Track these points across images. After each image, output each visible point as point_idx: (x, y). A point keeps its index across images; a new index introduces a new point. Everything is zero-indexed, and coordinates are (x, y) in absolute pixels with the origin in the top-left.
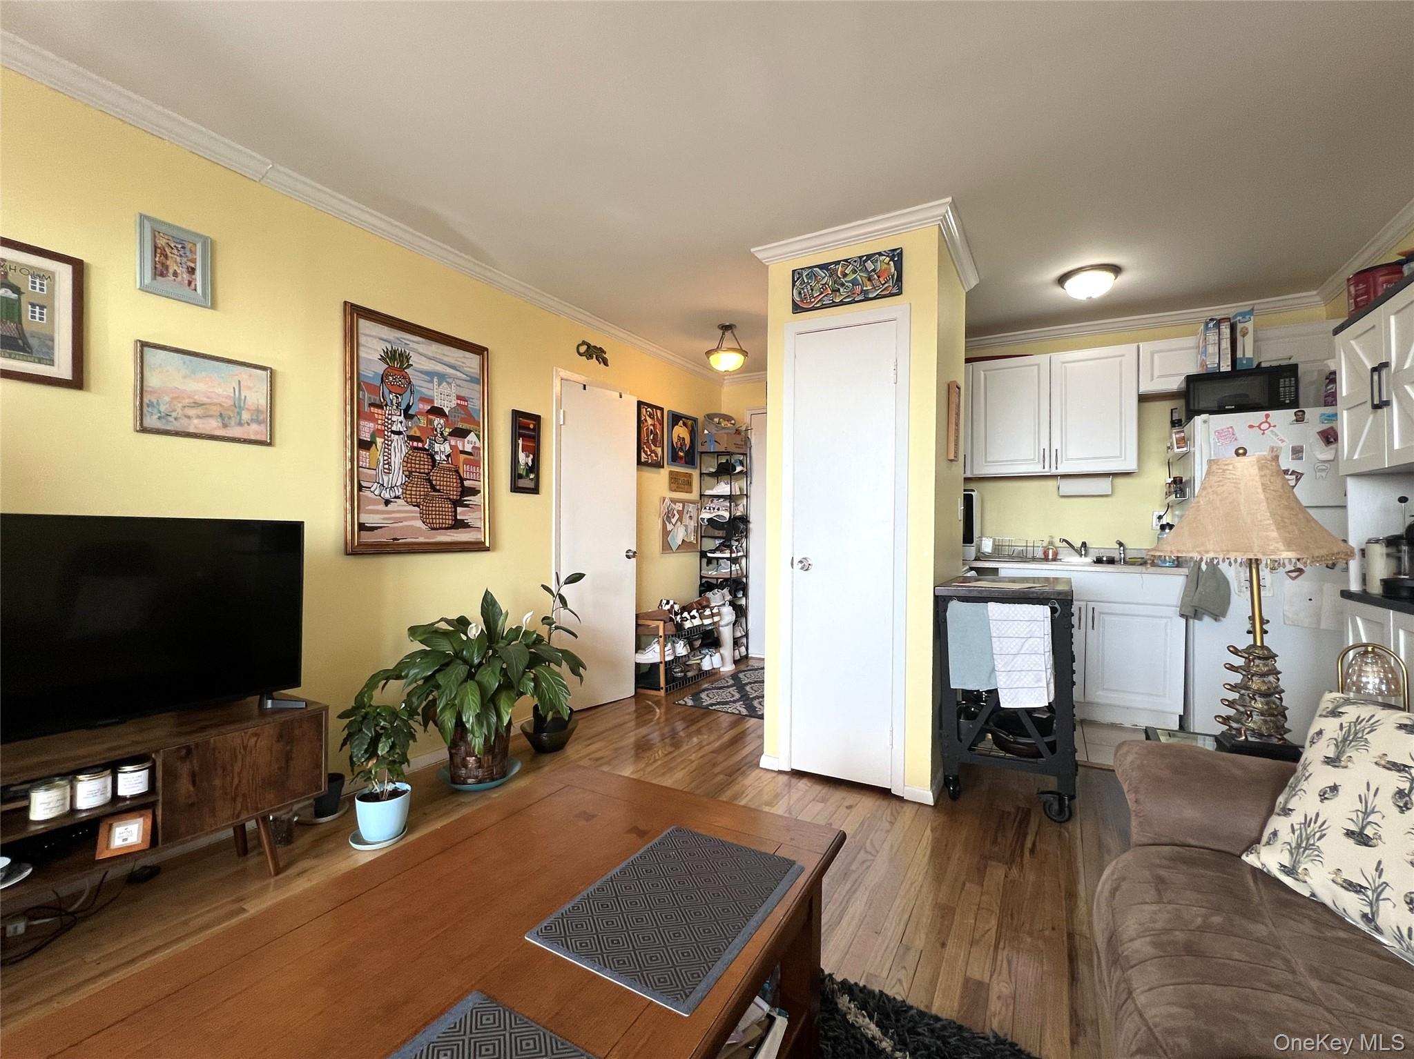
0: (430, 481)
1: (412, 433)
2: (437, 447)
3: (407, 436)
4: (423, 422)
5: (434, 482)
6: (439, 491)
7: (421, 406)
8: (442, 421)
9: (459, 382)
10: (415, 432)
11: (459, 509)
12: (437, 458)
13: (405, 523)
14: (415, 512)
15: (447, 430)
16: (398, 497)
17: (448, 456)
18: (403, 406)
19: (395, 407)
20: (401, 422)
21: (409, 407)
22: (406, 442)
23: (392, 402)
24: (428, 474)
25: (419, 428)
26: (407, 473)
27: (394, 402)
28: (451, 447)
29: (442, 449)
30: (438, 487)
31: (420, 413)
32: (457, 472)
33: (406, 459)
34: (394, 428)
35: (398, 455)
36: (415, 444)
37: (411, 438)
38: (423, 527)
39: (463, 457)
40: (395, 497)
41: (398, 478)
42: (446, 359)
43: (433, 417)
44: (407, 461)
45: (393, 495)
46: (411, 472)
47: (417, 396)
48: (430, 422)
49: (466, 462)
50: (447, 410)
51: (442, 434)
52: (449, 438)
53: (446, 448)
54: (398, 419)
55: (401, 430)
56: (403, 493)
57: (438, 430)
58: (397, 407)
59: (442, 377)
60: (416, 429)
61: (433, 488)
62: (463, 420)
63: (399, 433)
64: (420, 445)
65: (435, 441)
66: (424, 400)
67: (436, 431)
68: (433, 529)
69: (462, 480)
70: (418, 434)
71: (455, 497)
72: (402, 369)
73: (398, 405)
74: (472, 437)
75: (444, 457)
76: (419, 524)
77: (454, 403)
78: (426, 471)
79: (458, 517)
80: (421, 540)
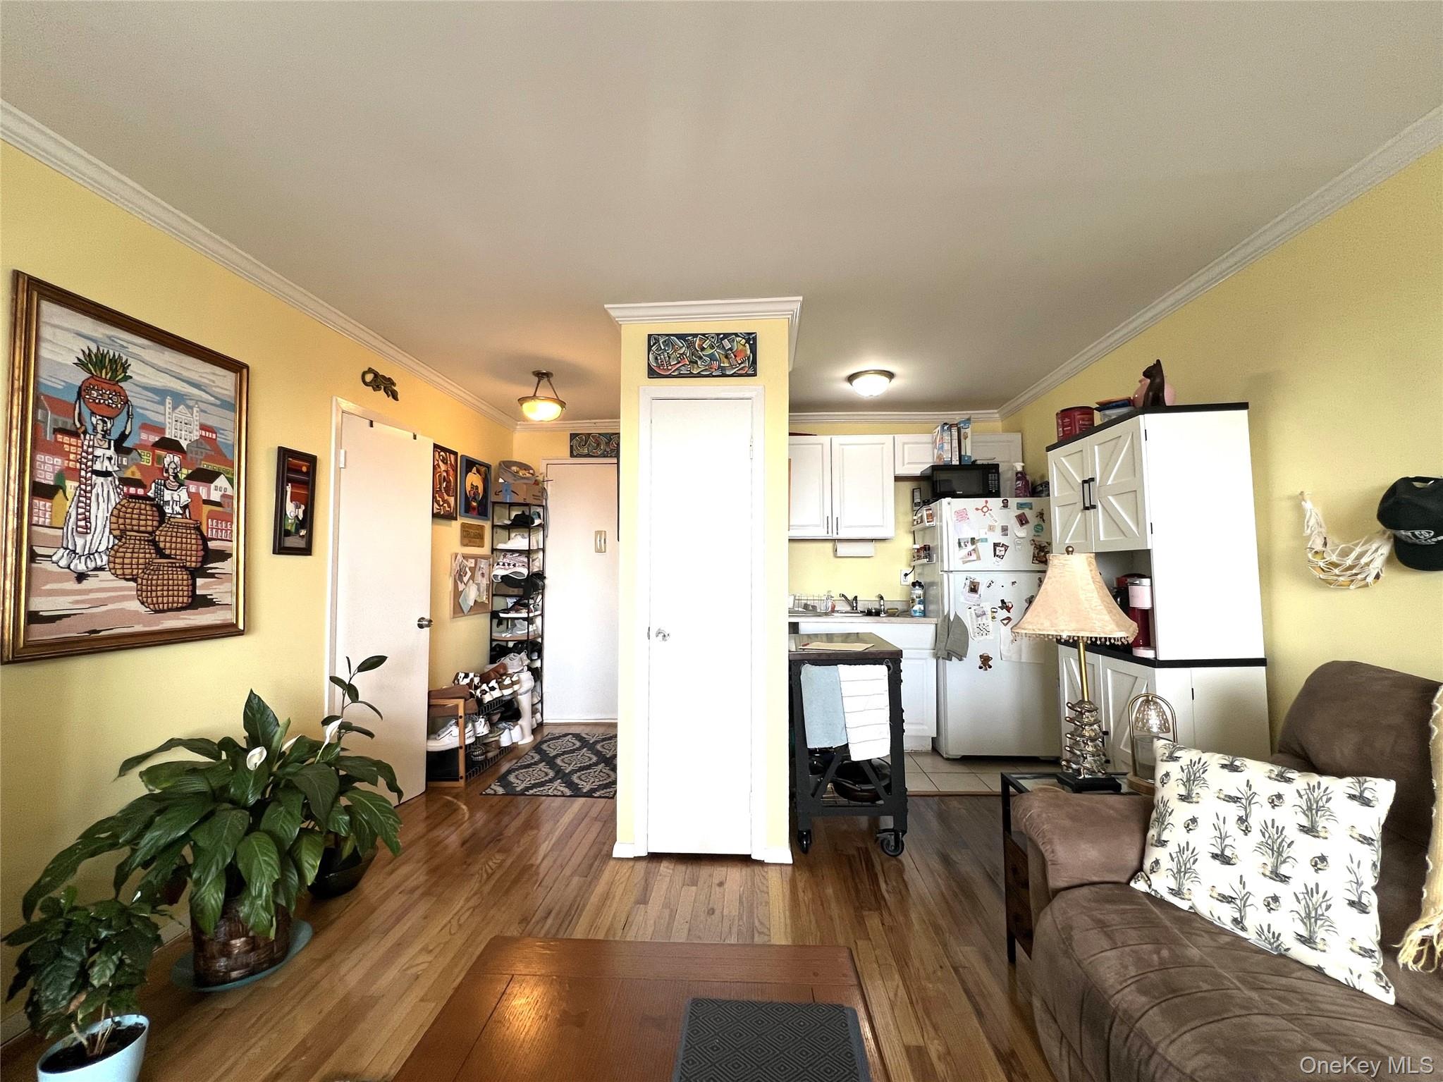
0: (154, 543)
1: (128, 474)
2: (167, 495)
3: (120, 479)
4: (147, 460)
5: (162, 545)
6: (169, 557)
7: (144, 436)
8: (177, 459)
9: (203, 406)
10: (133, 473)
11: (200, 581)
12: (168, 510)
13: (110, 607)
14: (130, 589)
15: (185, 471)
16: (101, 569)
17: (185, 507)
18: (115, 435)
19: (99, 436)
20: (110, 459)
21: (123, 437)
22: (117, 487)
23: (95, 428)
24: (150, 533)
25: (140, 467)
26: (117, 533)
27: (99, 428)
28: (189, 494)
29: (176, 498)
30: (167, 552)
31: (144, 447)
32: (198, 529)
33: (116, 512)
34: (98, 467)
35: (103, 506)
36: (132, 490)
37: (126, 482)
38: (142, 609)
39: (207, 508)
40: (96, 569)
41: (102, 539)
42: (185, 374)
43: (163, 453)
44: (117, 514)
45: (91, 565)
46: (123, 532)
47: (137, 422)
48: (160, 460)
49: (211, 516)
50: (184, 444)
51: (176, 477)
52: (187, 482)
53: (183, 497)
54: (105, 457)
55: (110, 469)
56: (109, 562)
57: (171, 471)
58: (104, 436)
59: (179, 399)
60: (134, 468)
61: (160, 553)
62: (208, 458)
63: (106, 474)
64: (141, 492)
65: (165, 486)
66: (148, 427)
67: (167, 471)
68: (156, 612)
69: (205, 540)
70: (138, 476)
71: (193, 565)
72: (114, 381)
73: (106, 433)
74: (221, 481)
75: (177, 509)
76: (135, 605)
77: (196, 435)
78: (150, 529)
79: (198, 592)
80: (138, 628)
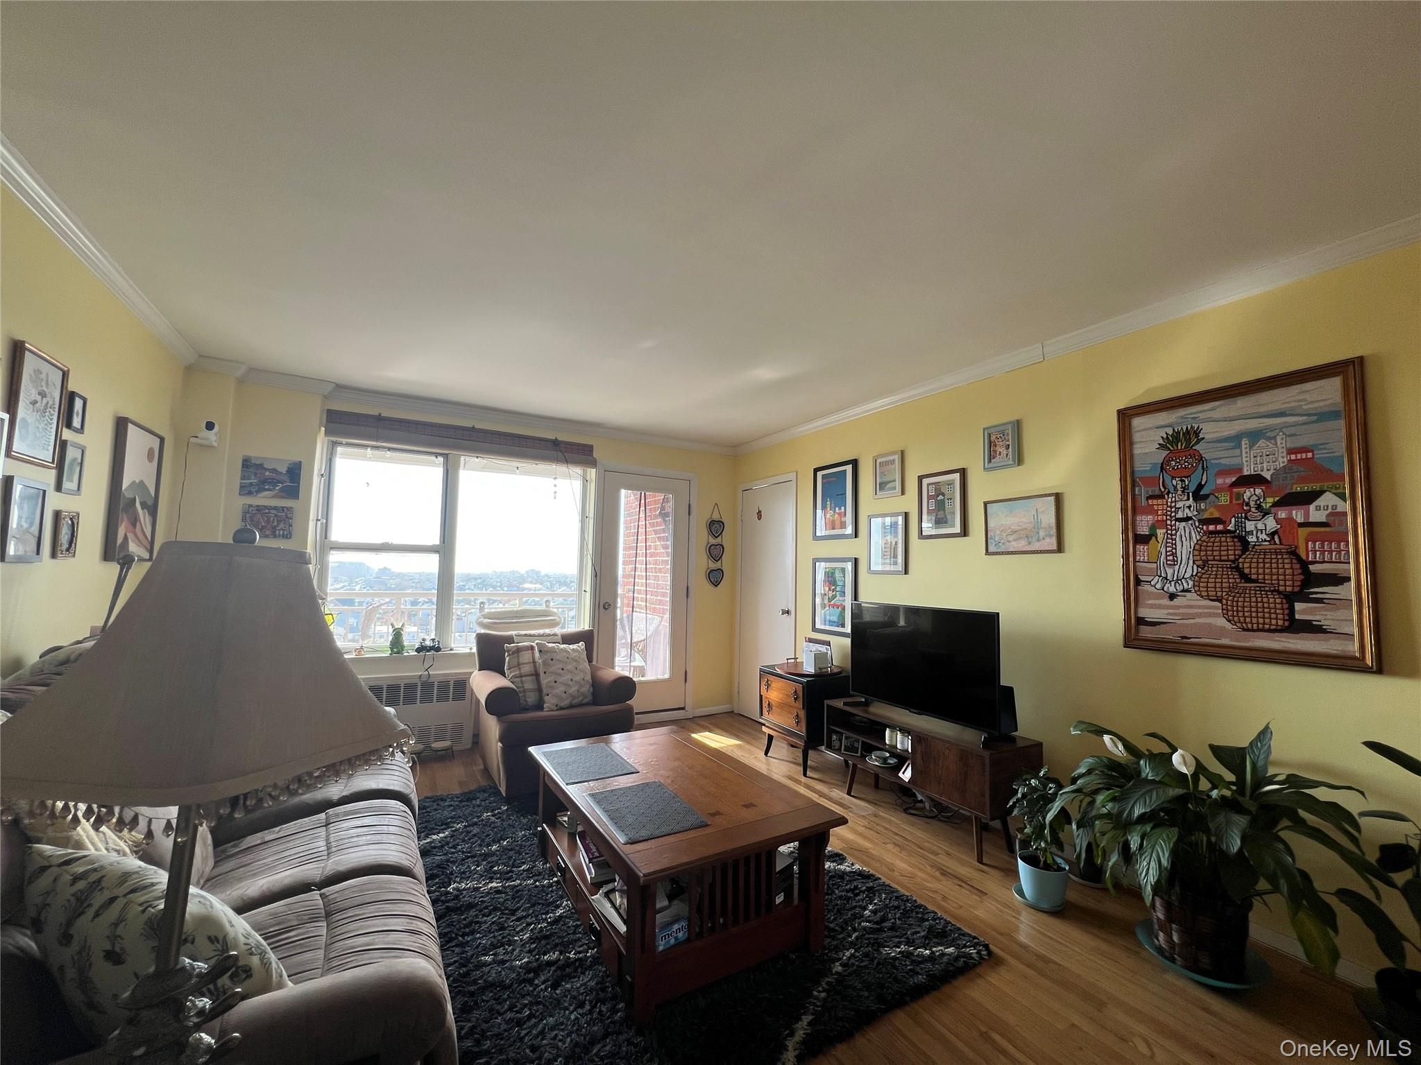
0: (1238, 569)
1: (1206, 515)
2: (1250, 526)
3: (1200, 521)
4: (1224, 499)
5: (1247, 571)
6: (1256, 581)
7: (1220, 481)
8: (1258, 491)
9: (1289, 431)
10: (1212, 514)
11: (1298, 606)
12: (1252, 539)
13: (1197, 620)
14: (1216, 608)
15: (1270, 500)
16: (1188, 591)
17: (1272, 534)
18: (1192, 488)
19: (1180, 492)
20: (1189, 507)
21: (1200, 487)
22: (1197, 527)
23: (1175, 487)
24: (1233, 562)
25: (1218, 507)
26: (1200, 563)
27: (1179, 487)
28: (1278, 521)
29: (1260, 529)
30: (1254, 577)
31: (1220, 489)
32: (1294, 553)
33: (1197, 547)
34: (1180, 515)
35: (1186, 543)
36: (1211, 528)
37: (1205, 522)
38: (1228, 626)
39: (1302, 532)
40: (1183, 591)
41: (1187, 569)
42: (1263, 409)
43: (1241, 490)
44: (1199, 548)
45: (1180, 588)
46: (1205, 562)
47: (1212, 472)
48: (1240, 496)
49: (1312, 538)
50: (1267, 475)
51: (1259, 507)
52: (1273, 510)
53: (1271, 524)
54: (1186, 507)
55: (1190, 515)
56: (1194, 586)
57: (1252, 504)
58: (1183, 492)
59: (1255, 436)
60: (1212, 510)
61: (1246, 578)
62: (1302, 480)
63: (1187, 519)
64: (1220, 527)
65: (1246, 518)
66: (1223, 472)
67: (1248, 504)
68: (1244, 630)
69: (1304, 564)
70: (1216, 515)
71: (1289, 589)
72: (1189, 447)
73: (1184, 489)
74: (1328, 499)
75: (1264, 536)
76: (1222, 622)
77: (1282, 461)
78: (1232, 557)
79: (1297, 617)
80: (1225, 641)
